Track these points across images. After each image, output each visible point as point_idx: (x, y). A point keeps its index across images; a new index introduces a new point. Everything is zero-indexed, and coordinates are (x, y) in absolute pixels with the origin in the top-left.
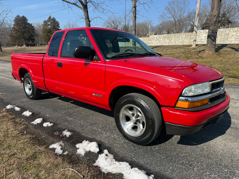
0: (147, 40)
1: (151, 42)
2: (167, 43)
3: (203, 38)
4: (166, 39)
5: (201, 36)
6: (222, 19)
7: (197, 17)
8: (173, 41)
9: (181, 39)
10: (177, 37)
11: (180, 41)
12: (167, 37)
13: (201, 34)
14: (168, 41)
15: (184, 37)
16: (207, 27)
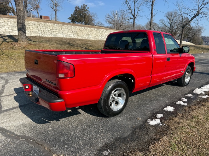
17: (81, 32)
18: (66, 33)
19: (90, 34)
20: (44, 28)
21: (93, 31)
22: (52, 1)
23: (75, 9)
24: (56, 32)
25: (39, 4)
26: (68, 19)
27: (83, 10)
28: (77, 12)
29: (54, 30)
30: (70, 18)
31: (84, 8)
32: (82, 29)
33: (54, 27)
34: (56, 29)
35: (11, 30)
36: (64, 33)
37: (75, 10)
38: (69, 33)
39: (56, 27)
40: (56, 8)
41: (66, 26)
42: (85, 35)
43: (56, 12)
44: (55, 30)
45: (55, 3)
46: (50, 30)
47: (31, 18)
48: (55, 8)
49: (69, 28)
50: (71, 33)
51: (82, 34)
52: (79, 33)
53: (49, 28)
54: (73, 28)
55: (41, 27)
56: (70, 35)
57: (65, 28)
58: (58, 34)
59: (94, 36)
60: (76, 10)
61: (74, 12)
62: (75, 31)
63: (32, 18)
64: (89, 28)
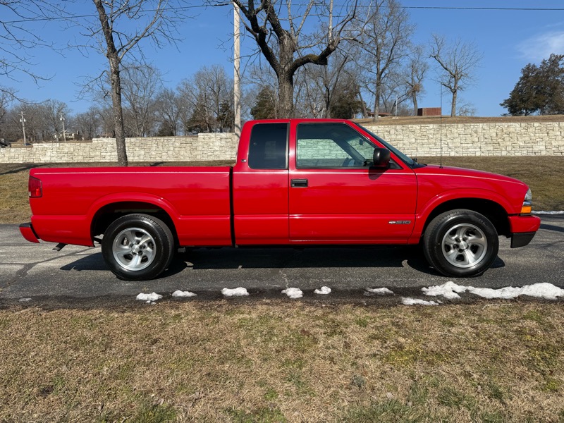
0: (87, 149)
1: (98, 153)
2: (142, 157)
3: (217, 149)
4: (137, 149)
5: (211, 144)
6: (224, 115)
7: (237, 108)
8: (154, 153)
9: (172, 148)
10: (161, 144)
11: (170, 153)
12: (137, 144)
13: (212, 140)
14: (143, 152)
15: (178, 145)
16: (196, 127)
17: (507, 139)
18: (459, 145)
19: (538, 140)
20: (399, 137)
21: (551, 132)
22: (446, 69)
23: (522, 75)
24: (430, 146)
25: (420, 81)
26: (502, 105)
27: (548, 72)
28: (527, 82)
29: (423, 141)
30: (506, 102)
31: (552, 67)
32: (512, 129)
33: (425, 134)
34: (431, 136)
35: (328, 151)
36: (450, 145)
37: (521, 79)
38: (466, 145)
39: (432, 132)
40: (456, 83)
41: (460, 125)
42: (521, 144)
43: (454, 92)
44: (426, 141)
45: (453, 73)
46: (413, 140)
47: (394, 118)
48: (452, 85)
49: (467, 131)
50: (473, 142)
51: (508, 143)
52: (499, 140)
53: (413, 136)
54: (480, 130)
55: (393, 137)
56: (470, 150)
57: (456, 131)
58: (435, 150)
59: (554, 144)
60: (525, 77)
61: (518, 84)
62: (486, 136)
63: (397, 118)
64: (536, 124)
